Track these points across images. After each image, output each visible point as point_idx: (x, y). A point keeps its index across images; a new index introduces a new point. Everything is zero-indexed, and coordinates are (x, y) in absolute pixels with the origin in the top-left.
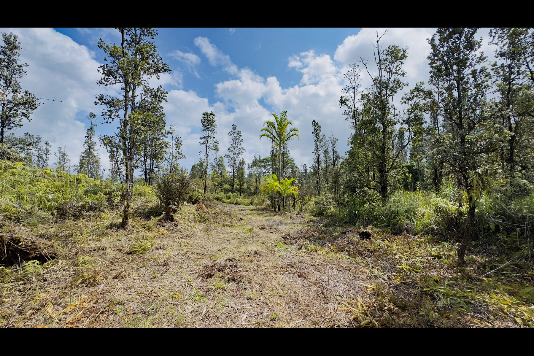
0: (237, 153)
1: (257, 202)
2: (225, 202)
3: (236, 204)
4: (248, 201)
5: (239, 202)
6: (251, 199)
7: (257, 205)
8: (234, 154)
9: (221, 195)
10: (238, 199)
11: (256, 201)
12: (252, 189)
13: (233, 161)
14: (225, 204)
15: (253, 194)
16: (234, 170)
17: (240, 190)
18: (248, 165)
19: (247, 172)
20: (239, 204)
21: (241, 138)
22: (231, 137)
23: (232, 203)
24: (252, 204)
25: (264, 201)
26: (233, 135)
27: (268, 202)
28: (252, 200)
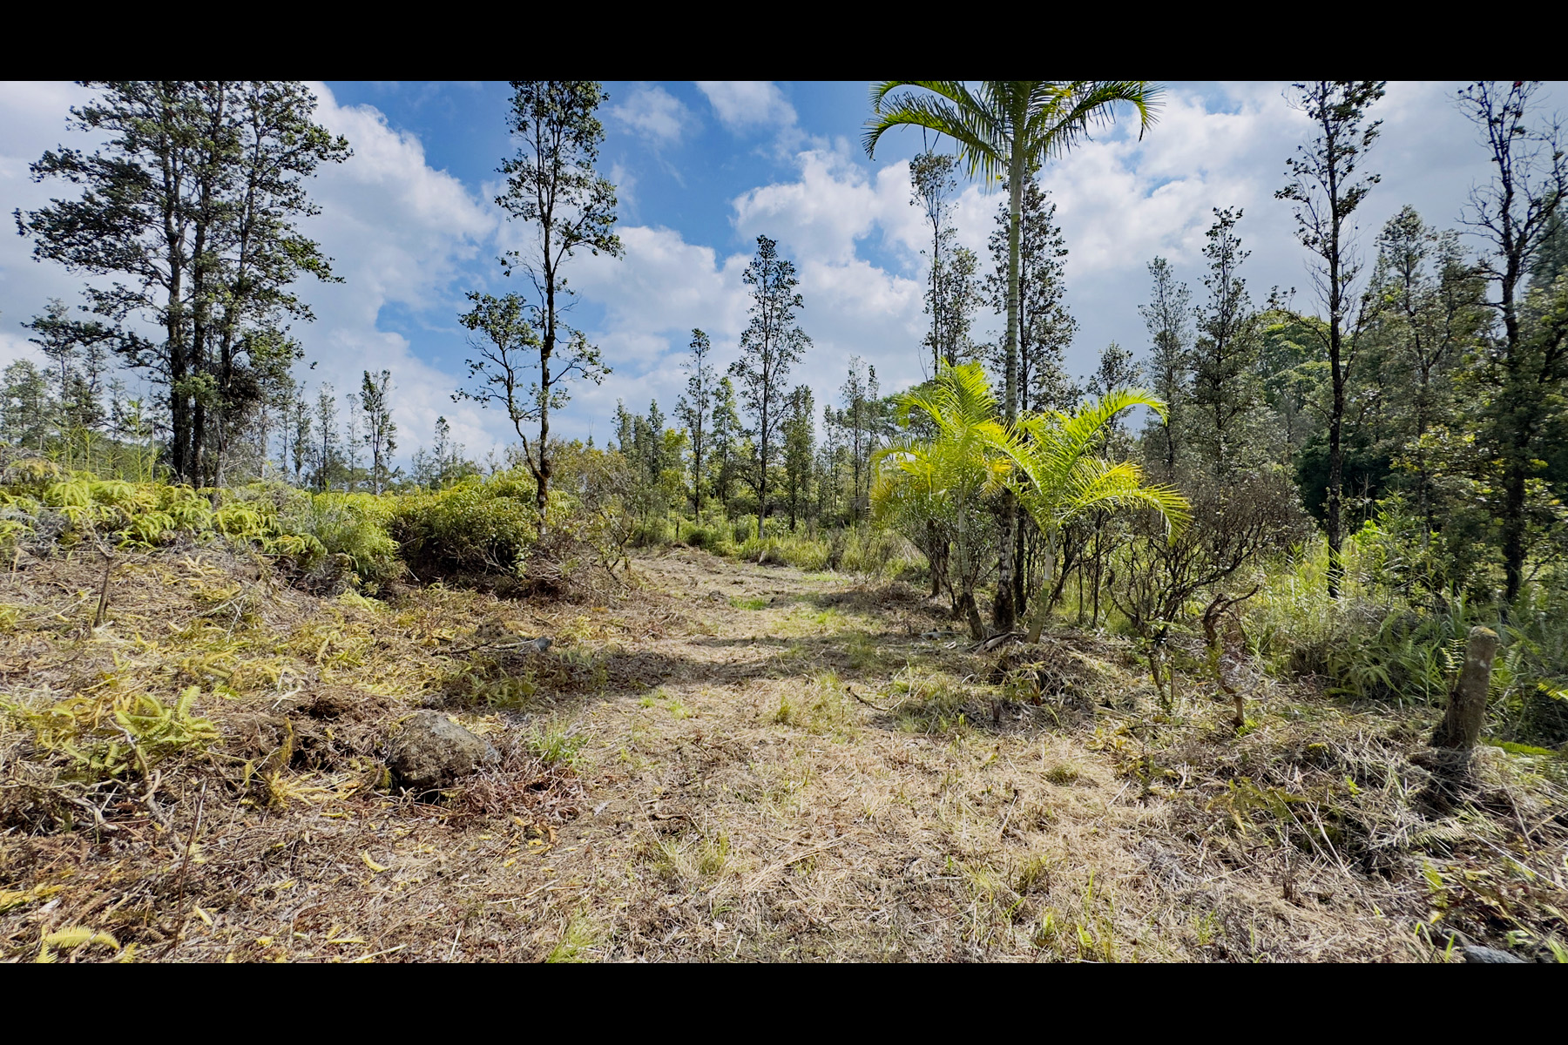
0: (776, 354)
1: (857, 556)
2: (723, 554)
3: (769, 561)
4: (819, 551)
5: (781, 556)
6: (829, 543)
7: (855, 567)
8: (767, 357)
9: (717, 522)
10: (779, 543)
11: (852, 551)
12: (841, 505)
13: (760, 388)
14: (721, 564)
15: (844, 522)
16: (765, 422)
17: (793, 508)
18: (827, 412)
19: (821, 435)
20: (782, 564)
21: (795, 290)
22: (752, 288)
23: (751, 558)
24: (833, 562)
25: (887, 551)
26: (760, 280)
27: (914, 557)
28: (834, 547)
